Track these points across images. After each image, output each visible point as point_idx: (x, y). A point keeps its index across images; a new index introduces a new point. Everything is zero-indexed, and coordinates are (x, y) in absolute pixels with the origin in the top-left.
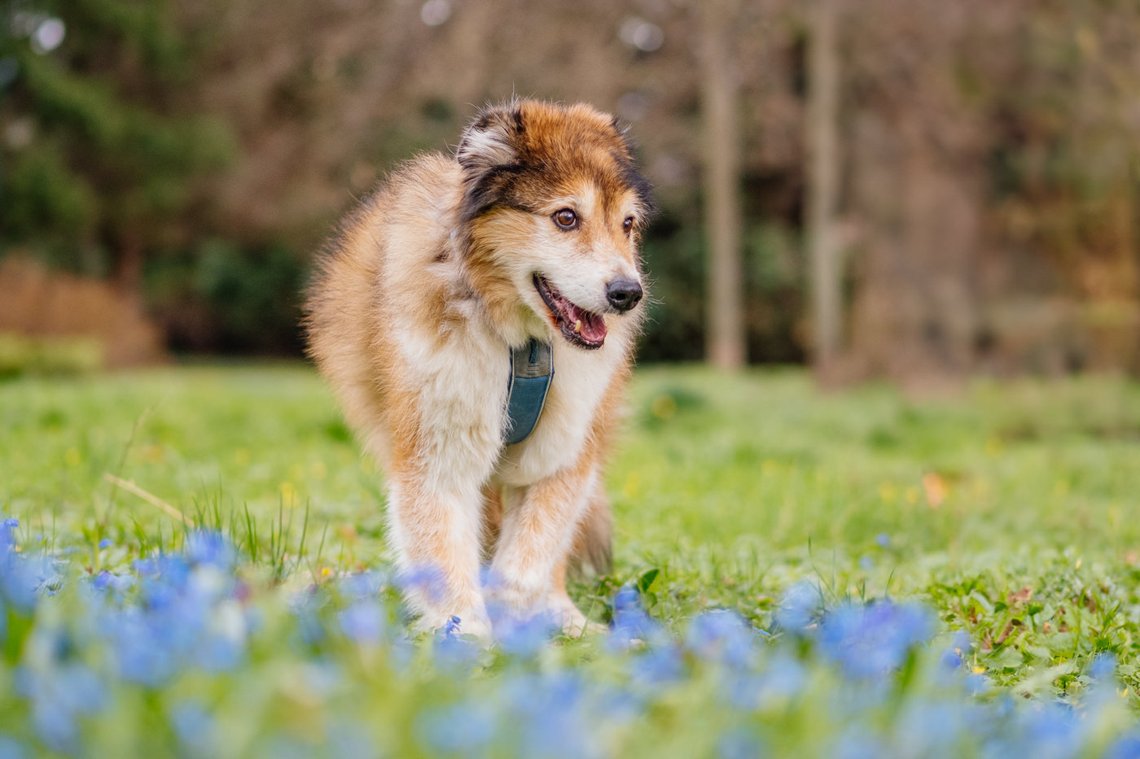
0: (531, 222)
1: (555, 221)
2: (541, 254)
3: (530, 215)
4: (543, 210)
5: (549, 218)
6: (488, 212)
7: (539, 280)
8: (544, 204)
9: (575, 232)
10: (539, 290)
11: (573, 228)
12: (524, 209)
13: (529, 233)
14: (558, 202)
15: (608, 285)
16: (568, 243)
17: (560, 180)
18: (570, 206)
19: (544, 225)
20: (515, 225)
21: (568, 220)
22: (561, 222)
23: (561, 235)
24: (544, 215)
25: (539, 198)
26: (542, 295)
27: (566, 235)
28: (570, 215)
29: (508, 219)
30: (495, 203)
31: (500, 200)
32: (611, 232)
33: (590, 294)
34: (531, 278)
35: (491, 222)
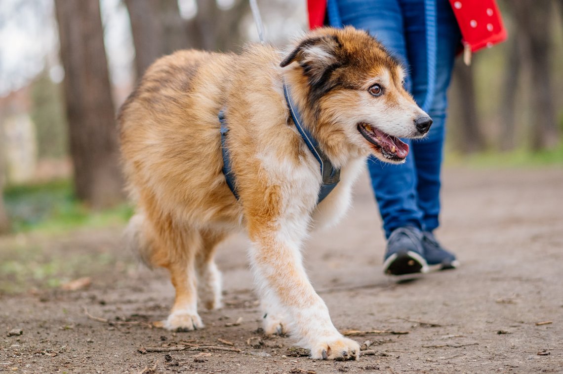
0: (357, 95)
1: (370, 93)
3: (356, 91)
4: (363, 87)
5: (366, 91)
6: (331, 92)
7: (361, 127)
8: (363, 83)
9: (383, 96)
10: (361, 133)
12: (352, 88)
14: (370, 81)
15: (414, 121)
16: (380, 103)
17: (369, 69)
18: (377, 82)
19: (365, 95)
20: (348, 98)
21: (377, 90)
22: (374, 92)
23: (375, 100)
24: (363, 90)
25: (360, 81)
26: (364, 136)
27: (378, 99)
28: (377, 87)
29: (343, 95)
30: (335, 86)
31: (338, 84)
33: (405, 128)
34: (357, 126)
35: (331, 98)
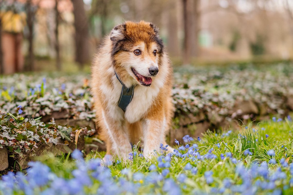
0: (129, 54)
1: (134, 53)
2: (132, 62)
3: (128, 52)
4: (131, 50)
5: (133, 52)
6: (118, 53)
7: (133, 70)
8: (131, 49)
9: (140, 55)
10: (133, 72)
11: (140, 54)
12: (126, 51)
13: (128, 57)
14: (135, 48)
15: (149, 69)
16: (138, 58)
17: (135, 42)
18: (138, 49)
19: (132, 54)
20: (125, 55)
21: (138, 52)
22: (136, 53)
23: (137, 57)
24: (132, 52)
25: (130, 47)
27: (138, 56)
28: (138, 51)
29: (123, 54)
30: (119, 50)
31: (120, 49)
32: (150, 55)
33: (145, 72)
34: (131, 69)
35: (119, 56)
